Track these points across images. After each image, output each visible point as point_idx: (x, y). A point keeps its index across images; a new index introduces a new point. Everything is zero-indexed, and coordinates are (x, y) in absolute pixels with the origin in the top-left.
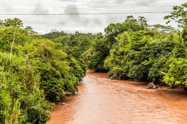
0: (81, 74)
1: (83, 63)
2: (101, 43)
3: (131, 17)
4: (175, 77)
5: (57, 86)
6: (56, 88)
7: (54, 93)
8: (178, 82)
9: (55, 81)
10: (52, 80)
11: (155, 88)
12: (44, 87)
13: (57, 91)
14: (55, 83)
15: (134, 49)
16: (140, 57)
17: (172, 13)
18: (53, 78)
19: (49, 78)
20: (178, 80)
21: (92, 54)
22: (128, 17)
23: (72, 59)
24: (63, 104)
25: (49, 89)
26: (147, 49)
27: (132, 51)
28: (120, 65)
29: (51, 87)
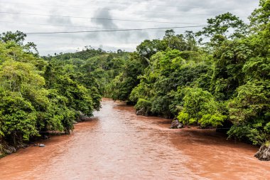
0: (89, 107)
1: (96, 93)
2: (133, 66)
3: (172, 31)
4: (189, 113)
5: (24, 122)
6: (22, 124)
7: (19, 130)
8: (192, 120)
9: (22, 115)
10: (18, 114)
11: (180, 128)
12: (7, 123)
13: (24, 128)
14: (22, 118)
15: (165, 75)
16: (167, 85)
17: (205, 28)
18: (20, 111)
19: (14, 112)
20: (194, 117)
21: (121, 80)
22: (167, 31)
23: (79, 87)
24: (41, 145)
25: (13, 125)
26: (176, 76)
27: (162, 77)
28: (149, 96)
29: (17, 123)
